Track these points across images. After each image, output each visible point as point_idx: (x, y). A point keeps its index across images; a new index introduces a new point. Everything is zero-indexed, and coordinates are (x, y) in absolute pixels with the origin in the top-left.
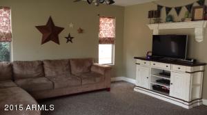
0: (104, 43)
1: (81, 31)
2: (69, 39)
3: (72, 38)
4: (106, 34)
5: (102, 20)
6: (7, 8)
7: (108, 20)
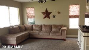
0: (73, 18)
1: (59, 13)
2: (54, 16)
3: (55, 16)
4: (74, 13)
5: (71, 7)
6: (33, 8)
7: (75, 6)
